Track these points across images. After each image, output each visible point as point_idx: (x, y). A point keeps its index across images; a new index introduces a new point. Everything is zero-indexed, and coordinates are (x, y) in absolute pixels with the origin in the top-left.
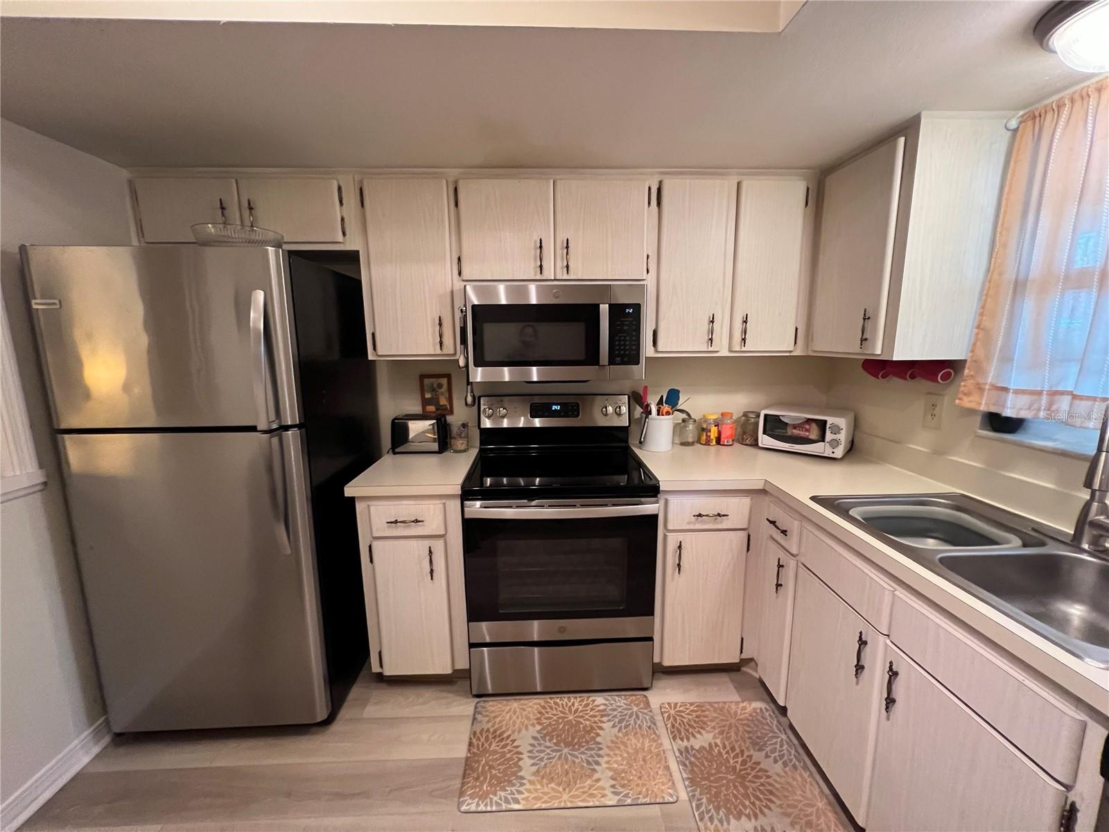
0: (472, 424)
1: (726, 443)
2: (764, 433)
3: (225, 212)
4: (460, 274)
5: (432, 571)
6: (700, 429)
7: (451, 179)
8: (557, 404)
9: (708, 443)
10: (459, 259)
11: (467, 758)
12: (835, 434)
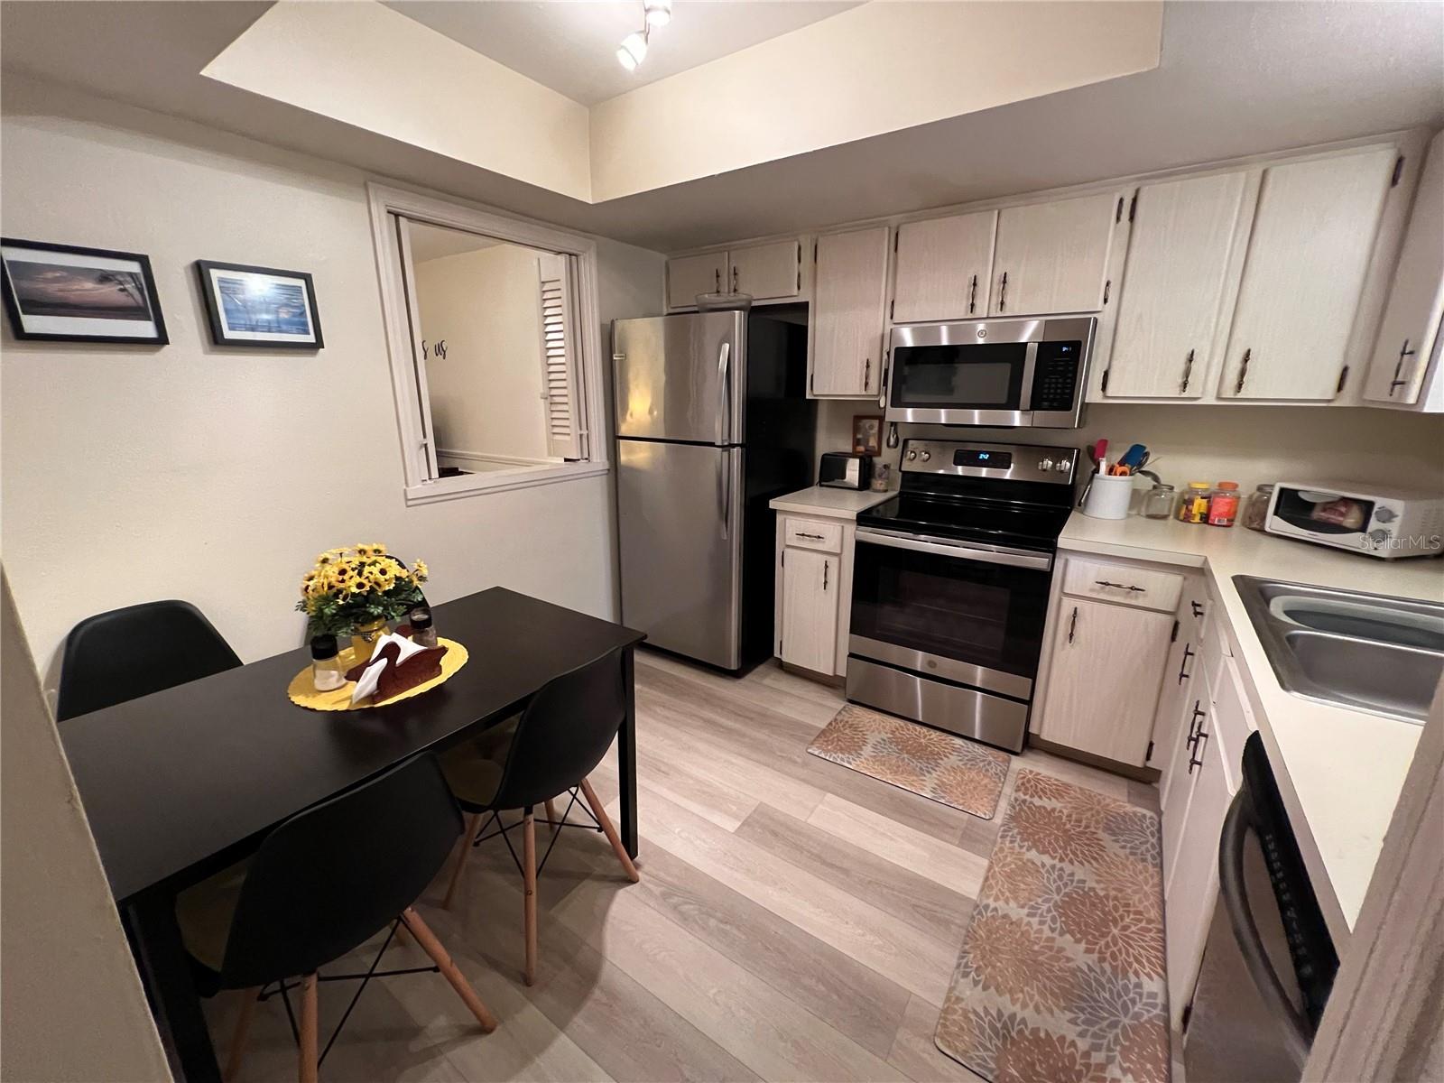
0: (894, 467)
1: (1216, 523)
2: (1276, 513)
3: (720, 279)
4: (892, 317)
5: (826, 582)
6: (1181, 500)
7: (894, 224)
8: (985, 453)
9: (1187, 518)
10: (893, 302)
11: (824, 730)
12: (1384, 522)
